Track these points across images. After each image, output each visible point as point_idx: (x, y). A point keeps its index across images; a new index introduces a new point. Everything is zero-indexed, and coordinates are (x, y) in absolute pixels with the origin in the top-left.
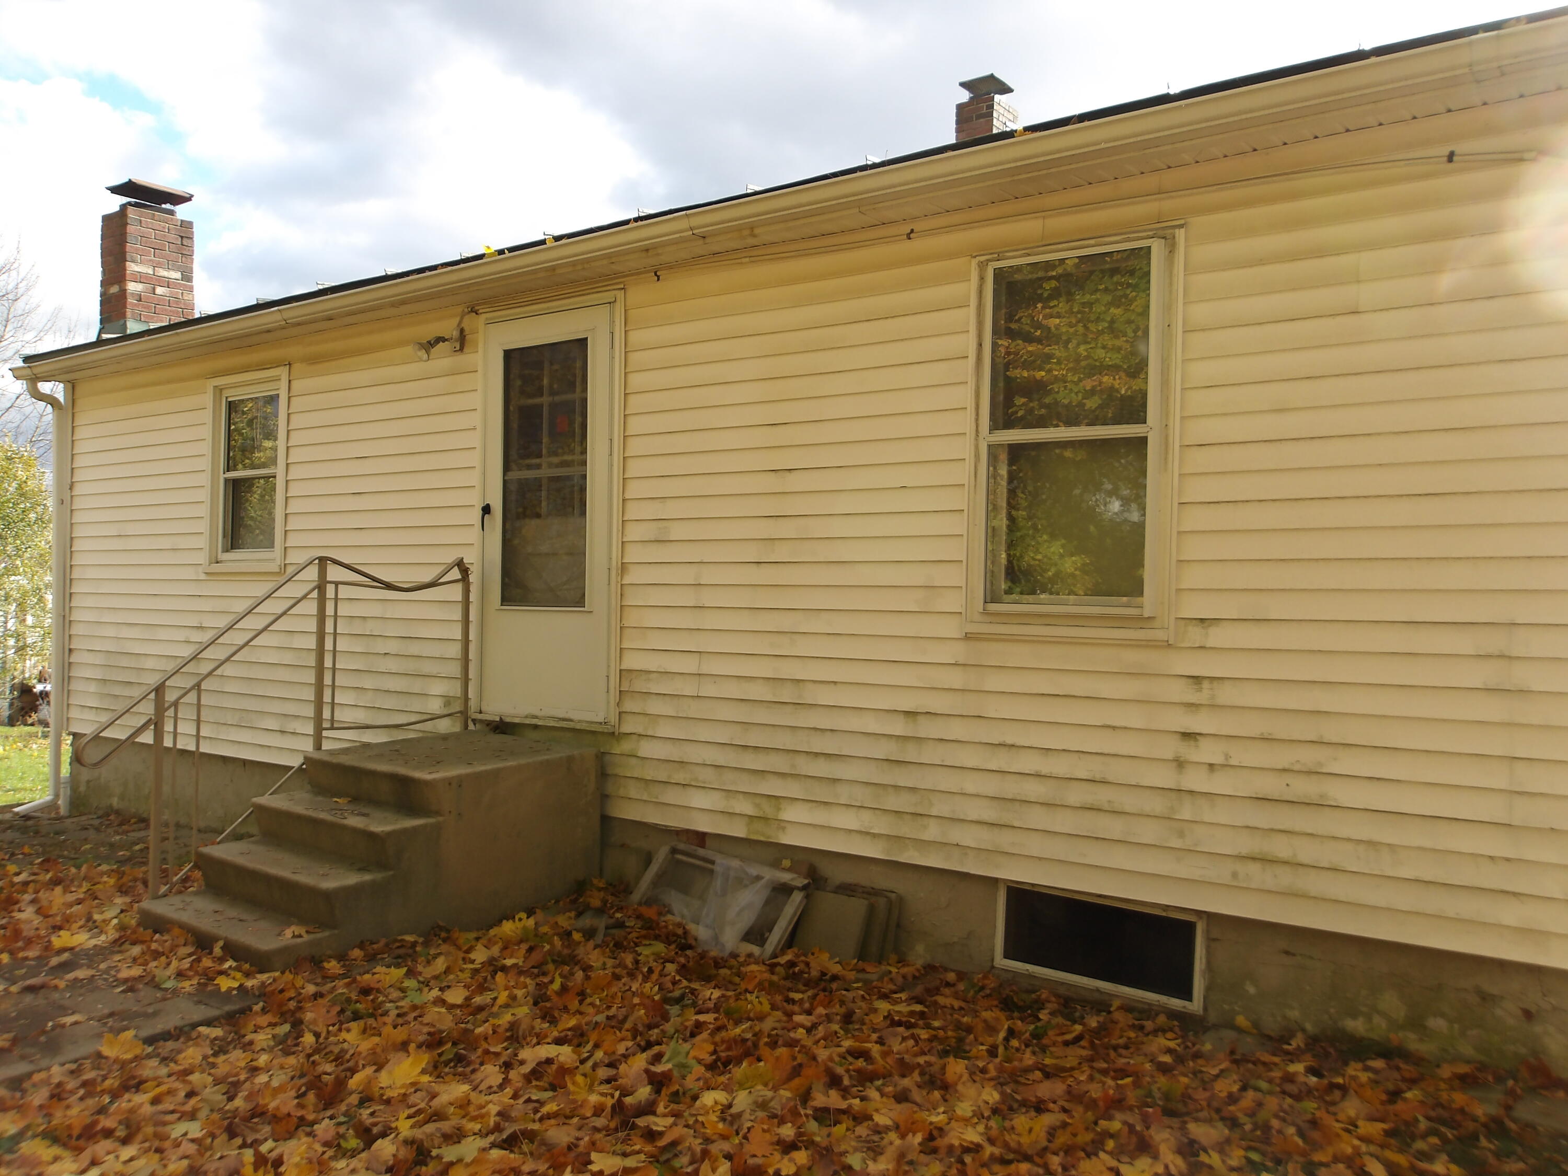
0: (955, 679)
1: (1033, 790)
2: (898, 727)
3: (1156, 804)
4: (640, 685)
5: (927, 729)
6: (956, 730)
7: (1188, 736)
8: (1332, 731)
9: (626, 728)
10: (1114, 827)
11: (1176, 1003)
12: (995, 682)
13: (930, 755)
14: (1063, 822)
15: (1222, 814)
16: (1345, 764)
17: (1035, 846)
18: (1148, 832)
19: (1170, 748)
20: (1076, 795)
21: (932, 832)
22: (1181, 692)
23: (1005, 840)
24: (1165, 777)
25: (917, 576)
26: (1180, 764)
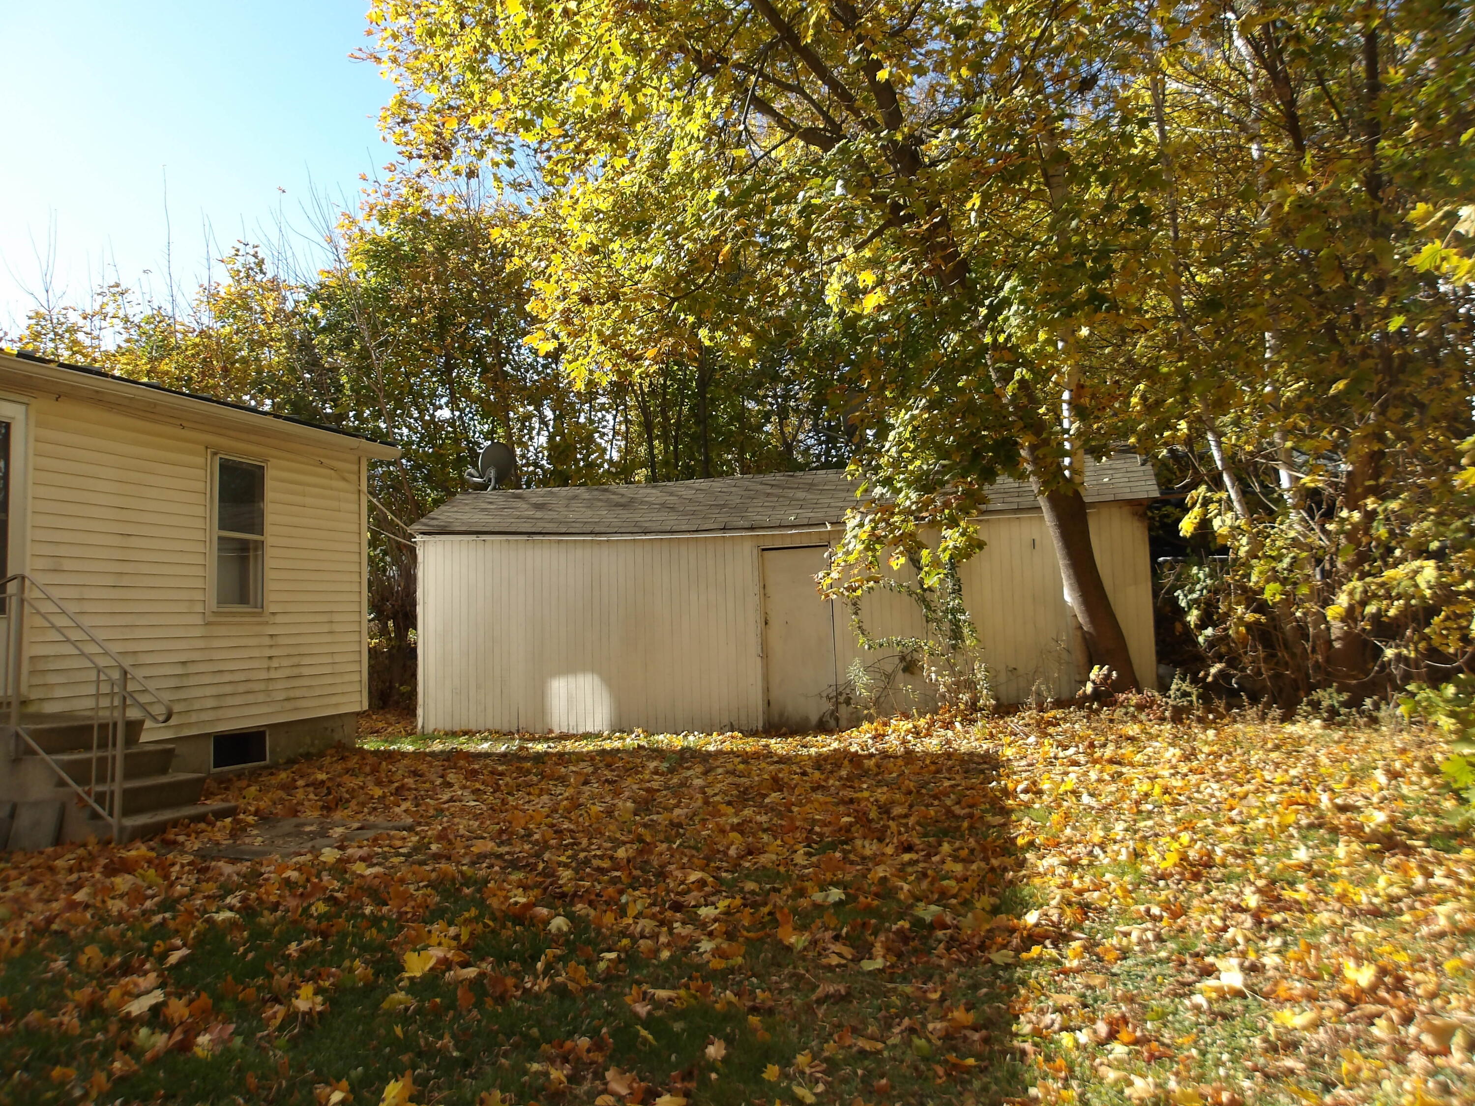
0: (201, 644)
1: (228, 689)
2: (179, 670)
3: (262, 686)
4: (42, 666)
5: (192, 669)
6: (201, 668)
7: (270, 658)
8: (303, 650)
9: (33, 697)
10: (251, 698)
11: (262, 763)
12: (216, 643)
13: (192, 681)
14: (238, 701)
15: (280, 685)
16: (306, 661)
17: (231, 713)
18: (261, 698)
19: (265, 664)
20: (241, 688)
21: (194, 718)
22: (267, 641)
23: (220, 714)
24: (264, 675)
25: (184, 595)
26: (268, 669)
